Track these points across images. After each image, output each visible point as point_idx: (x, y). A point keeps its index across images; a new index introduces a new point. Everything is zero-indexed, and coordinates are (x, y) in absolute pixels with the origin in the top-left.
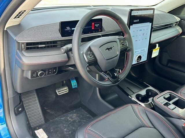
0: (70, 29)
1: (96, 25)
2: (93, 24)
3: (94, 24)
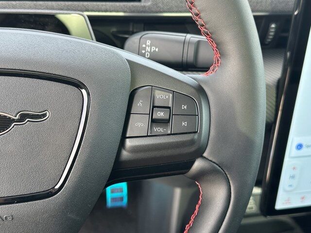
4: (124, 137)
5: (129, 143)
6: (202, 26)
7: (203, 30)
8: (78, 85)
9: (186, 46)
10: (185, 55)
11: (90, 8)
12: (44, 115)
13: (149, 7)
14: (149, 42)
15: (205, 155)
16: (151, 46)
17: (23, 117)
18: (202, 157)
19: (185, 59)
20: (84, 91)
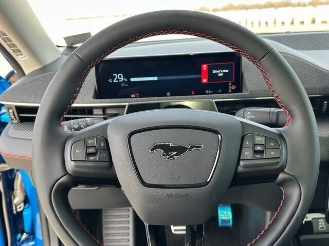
0: (126, 80)
1: (214, 72)
2: (205, 67)
3: (208, 67)
4: (239, 160)
5: (242, 163)
6: (280, 102)
7: (280, 104)
8: (216, 132)
9: (271, 114)
10: (271, 119)
11: (215, 97)
12: (201, 146)
13: (248, 95)
14: (249, 113)
15: (285, 170)
16: (250, 115)
17: (192, 147)
18: (283, 171)
19: (270, 121)
20: (219, 136)
